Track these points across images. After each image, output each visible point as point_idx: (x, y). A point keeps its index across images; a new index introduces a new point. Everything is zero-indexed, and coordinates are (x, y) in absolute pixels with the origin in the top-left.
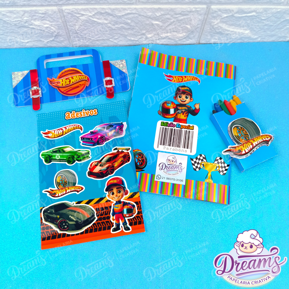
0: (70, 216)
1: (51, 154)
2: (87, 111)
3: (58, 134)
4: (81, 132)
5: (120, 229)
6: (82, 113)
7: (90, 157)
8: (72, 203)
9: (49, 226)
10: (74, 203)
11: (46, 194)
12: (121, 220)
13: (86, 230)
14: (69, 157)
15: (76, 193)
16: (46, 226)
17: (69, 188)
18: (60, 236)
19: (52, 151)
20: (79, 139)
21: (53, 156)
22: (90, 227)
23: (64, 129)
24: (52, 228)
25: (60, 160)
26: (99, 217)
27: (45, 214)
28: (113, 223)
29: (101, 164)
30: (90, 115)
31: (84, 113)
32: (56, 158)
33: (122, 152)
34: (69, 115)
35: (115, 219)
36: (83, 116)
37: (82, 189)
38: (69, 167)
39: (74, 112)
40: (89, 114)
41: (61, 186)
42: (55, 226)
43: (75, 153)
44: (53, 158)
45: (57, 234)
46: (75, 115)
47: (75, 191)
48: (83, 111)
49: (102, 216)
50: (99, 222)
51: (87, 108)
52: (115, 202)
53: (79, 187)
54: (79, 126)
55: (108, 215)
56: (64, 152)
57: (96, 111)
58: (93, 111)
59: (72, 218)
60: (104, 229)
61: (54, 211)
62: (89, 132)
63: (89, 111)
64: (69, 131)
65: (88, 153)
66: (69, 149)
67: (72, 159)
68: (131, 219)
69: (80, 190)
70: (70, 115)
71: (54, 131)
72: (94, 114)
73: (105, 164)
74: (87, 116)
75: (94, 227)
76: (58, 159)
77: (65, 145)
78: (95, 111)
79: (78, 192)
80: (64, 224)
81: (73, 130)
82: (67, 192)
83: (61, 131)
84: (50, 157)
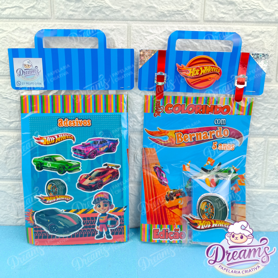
0: (59, 222)
1: (42, 161)
2: (80, 121)
3: (50, 142)
4: (74, 143)
5: (103, 237)
6: (75, 121)
7: (80, 170)
8: (61, 210)
9: (40, 228)
10: (63, 211)
11: (38, 200)
12: (105, 230)
13: (73, 235)
14: (60, 167)
15: (65, 202)
16: (38, 227)
17: (58, 197)
18: (50, 237)
19: (43, 158)
20: (71, 149)
21: (44, 164)
22: (76, 233)
23: (56, 137)
24: (43, 230)
25: (51, 169)
26: (86, 225)
27: (37, 217)
28: (98, 231)
29: (90, 178)
30: (83, 126)
31: (77, 122)
32: (47, 166)
33: (112, 169)
34: (61, 123)
35: (99, 227)
36: (76, 126)
37: (71, 199)
38: (59, 177)
39: (67, 120)
40: (83, 124)
41: (52, 194)
42: (46, 229)
43: (67, 164)
44: (44, 165)
45: (48, 235)
46: (68, 124)
47: (64, 200)
48: (76, 120)
49: (88, 225)
50: (85, 229)
51: (81, 117)
52: (101, 214)
53: (69, 196)
54: (71, 135)
55: (93, 224)
56: (55, 161)
57: (90, 122)
58: (87, 121)
59: (61, 223)
60: (89, 235)
61: (45, 216)
62: (81, 144)
63: (83, 121)
64: (61, 140)
65: (79, 165)
66: (60, 158)
67: (62, 169)
68: (113, 229)
69: (69, 199)
70: (63, 122)
71: (47, 137)
72: (87, 125)
73: (94, 178)
74: (80, 126)
75: (80, 233)
76: (49, 167)
77: (56, 154)
78: (88, 122)
79: (67, 201)
80: (54, 228)
81: (65, 139)
82: (57, 200)
83: (54, 139)
84: (41, 164)
